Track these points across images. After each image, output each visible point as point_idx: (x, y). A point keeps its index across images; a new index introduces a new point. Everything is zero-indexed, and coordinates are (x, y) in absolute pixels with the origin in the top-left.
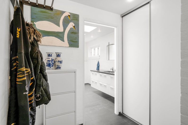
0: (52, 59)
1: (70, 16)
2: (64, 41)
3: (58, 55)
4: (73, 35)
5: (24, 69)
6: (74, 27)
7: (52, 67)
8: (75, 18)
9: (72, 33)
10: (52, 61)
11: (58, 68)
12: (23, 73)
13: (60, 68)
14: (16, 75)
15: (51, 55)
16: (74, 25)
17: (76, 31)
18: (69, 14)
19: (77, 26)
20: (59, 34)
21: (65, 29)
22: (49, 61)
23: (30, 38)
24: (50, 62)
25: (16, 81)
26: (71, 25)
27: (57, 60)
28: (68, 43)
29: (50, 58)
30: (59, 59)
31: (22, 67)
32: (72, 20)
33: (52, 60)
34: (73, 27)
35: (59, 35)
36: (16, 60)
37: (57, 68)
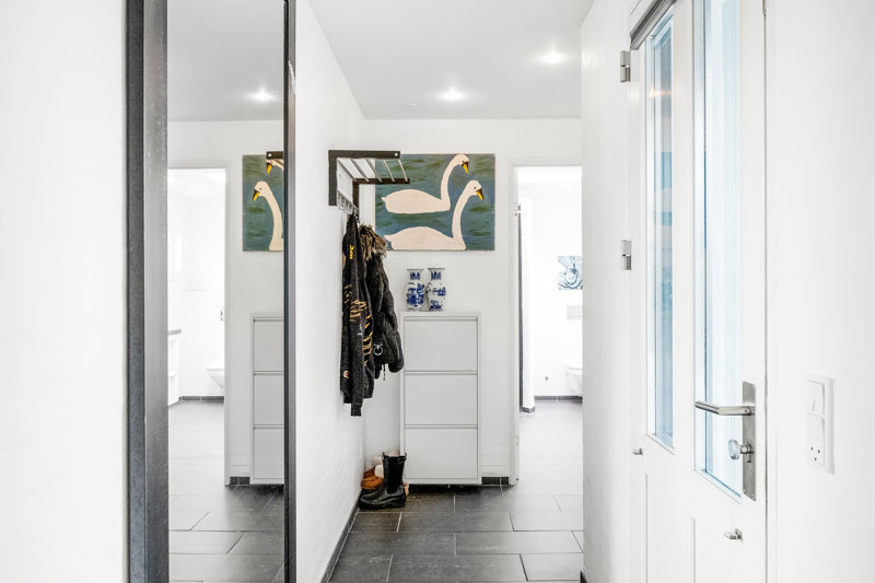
0: (419, 285)
1: (467, 163)
2: (452, 236)
3: (435, 276)
4: (476, 216)
5: (357, 302)
6: (480, 191)
7: (419, 306)
8: (483, 167)
9: (475, 210)
10: (419, 289)
11: (435, 307)
12: (357, 307)
13: (438, 307)
14: (349, 310)
15: (418, 274)
16: (479, 187)
17: (487, 202)
18: (467, 159)
19: (488, 189)
20: (440, 219)
21: (454, 203)
22: (412, 289)
23: (367, 255)
24: (415, 292)
25: (349, 318)
26: (472, 188)
27: (431, 287)
28: (464, 238)
29: (416, 282)
30: (436, 284)
31: (355, 298)
32: (473, 173)
33: (420, 287)
34: (475, 194)
35: (439, 222)
36: (349, 290)
37: (432, 307)
